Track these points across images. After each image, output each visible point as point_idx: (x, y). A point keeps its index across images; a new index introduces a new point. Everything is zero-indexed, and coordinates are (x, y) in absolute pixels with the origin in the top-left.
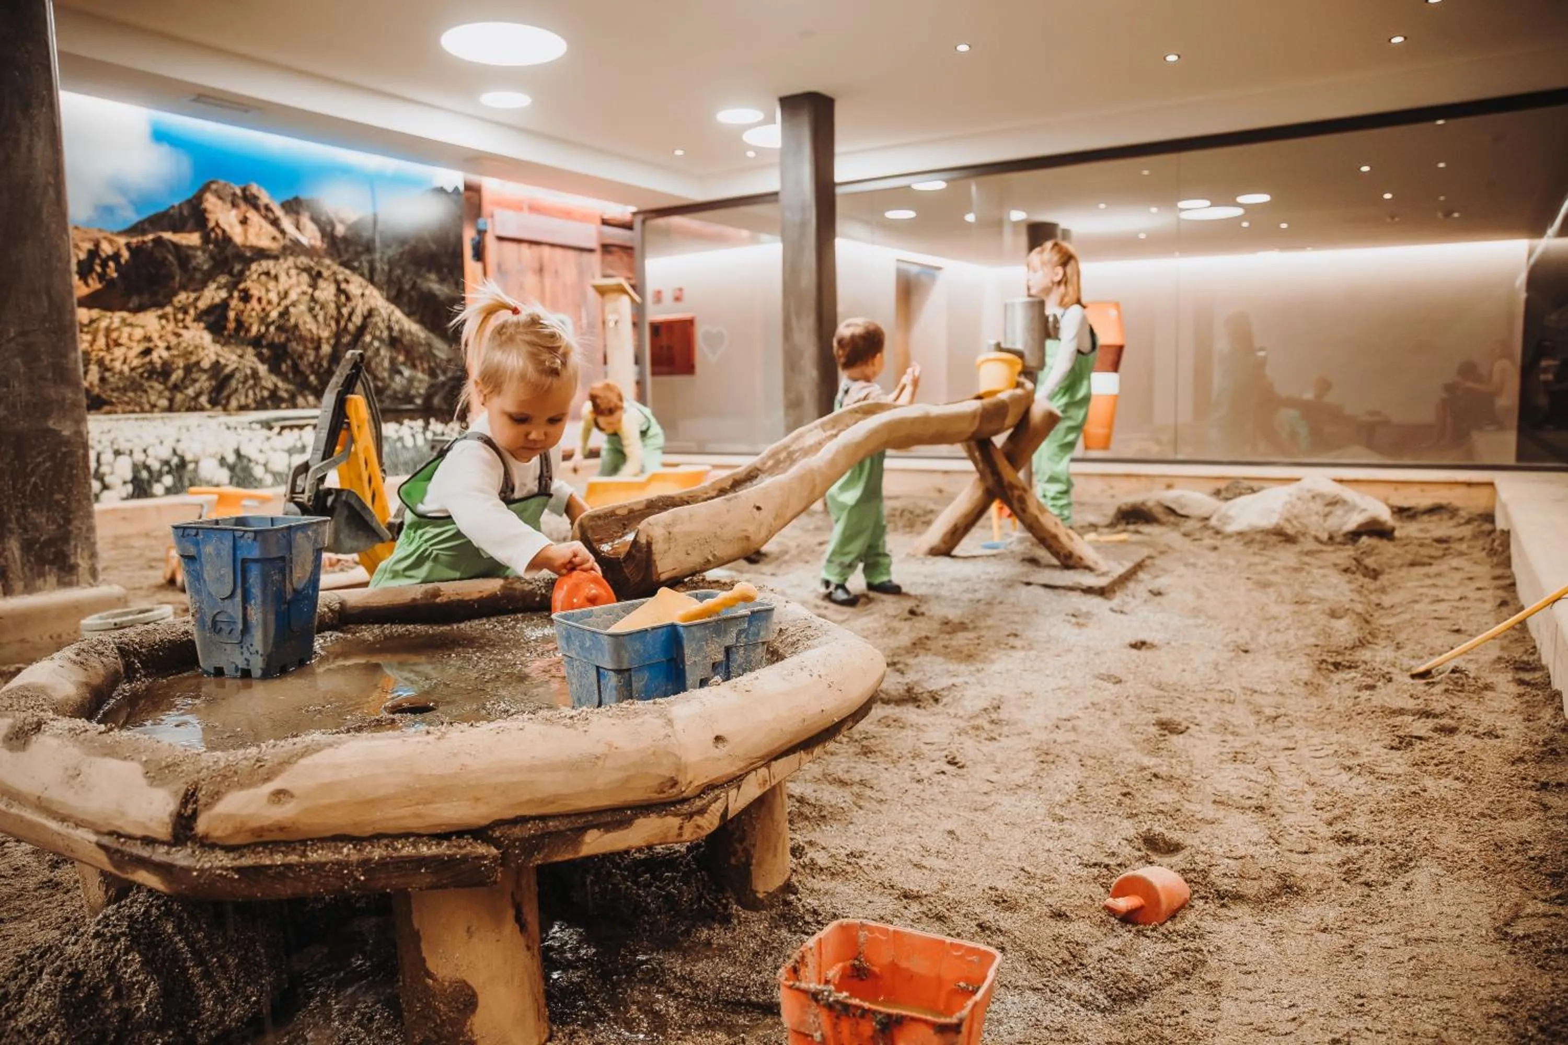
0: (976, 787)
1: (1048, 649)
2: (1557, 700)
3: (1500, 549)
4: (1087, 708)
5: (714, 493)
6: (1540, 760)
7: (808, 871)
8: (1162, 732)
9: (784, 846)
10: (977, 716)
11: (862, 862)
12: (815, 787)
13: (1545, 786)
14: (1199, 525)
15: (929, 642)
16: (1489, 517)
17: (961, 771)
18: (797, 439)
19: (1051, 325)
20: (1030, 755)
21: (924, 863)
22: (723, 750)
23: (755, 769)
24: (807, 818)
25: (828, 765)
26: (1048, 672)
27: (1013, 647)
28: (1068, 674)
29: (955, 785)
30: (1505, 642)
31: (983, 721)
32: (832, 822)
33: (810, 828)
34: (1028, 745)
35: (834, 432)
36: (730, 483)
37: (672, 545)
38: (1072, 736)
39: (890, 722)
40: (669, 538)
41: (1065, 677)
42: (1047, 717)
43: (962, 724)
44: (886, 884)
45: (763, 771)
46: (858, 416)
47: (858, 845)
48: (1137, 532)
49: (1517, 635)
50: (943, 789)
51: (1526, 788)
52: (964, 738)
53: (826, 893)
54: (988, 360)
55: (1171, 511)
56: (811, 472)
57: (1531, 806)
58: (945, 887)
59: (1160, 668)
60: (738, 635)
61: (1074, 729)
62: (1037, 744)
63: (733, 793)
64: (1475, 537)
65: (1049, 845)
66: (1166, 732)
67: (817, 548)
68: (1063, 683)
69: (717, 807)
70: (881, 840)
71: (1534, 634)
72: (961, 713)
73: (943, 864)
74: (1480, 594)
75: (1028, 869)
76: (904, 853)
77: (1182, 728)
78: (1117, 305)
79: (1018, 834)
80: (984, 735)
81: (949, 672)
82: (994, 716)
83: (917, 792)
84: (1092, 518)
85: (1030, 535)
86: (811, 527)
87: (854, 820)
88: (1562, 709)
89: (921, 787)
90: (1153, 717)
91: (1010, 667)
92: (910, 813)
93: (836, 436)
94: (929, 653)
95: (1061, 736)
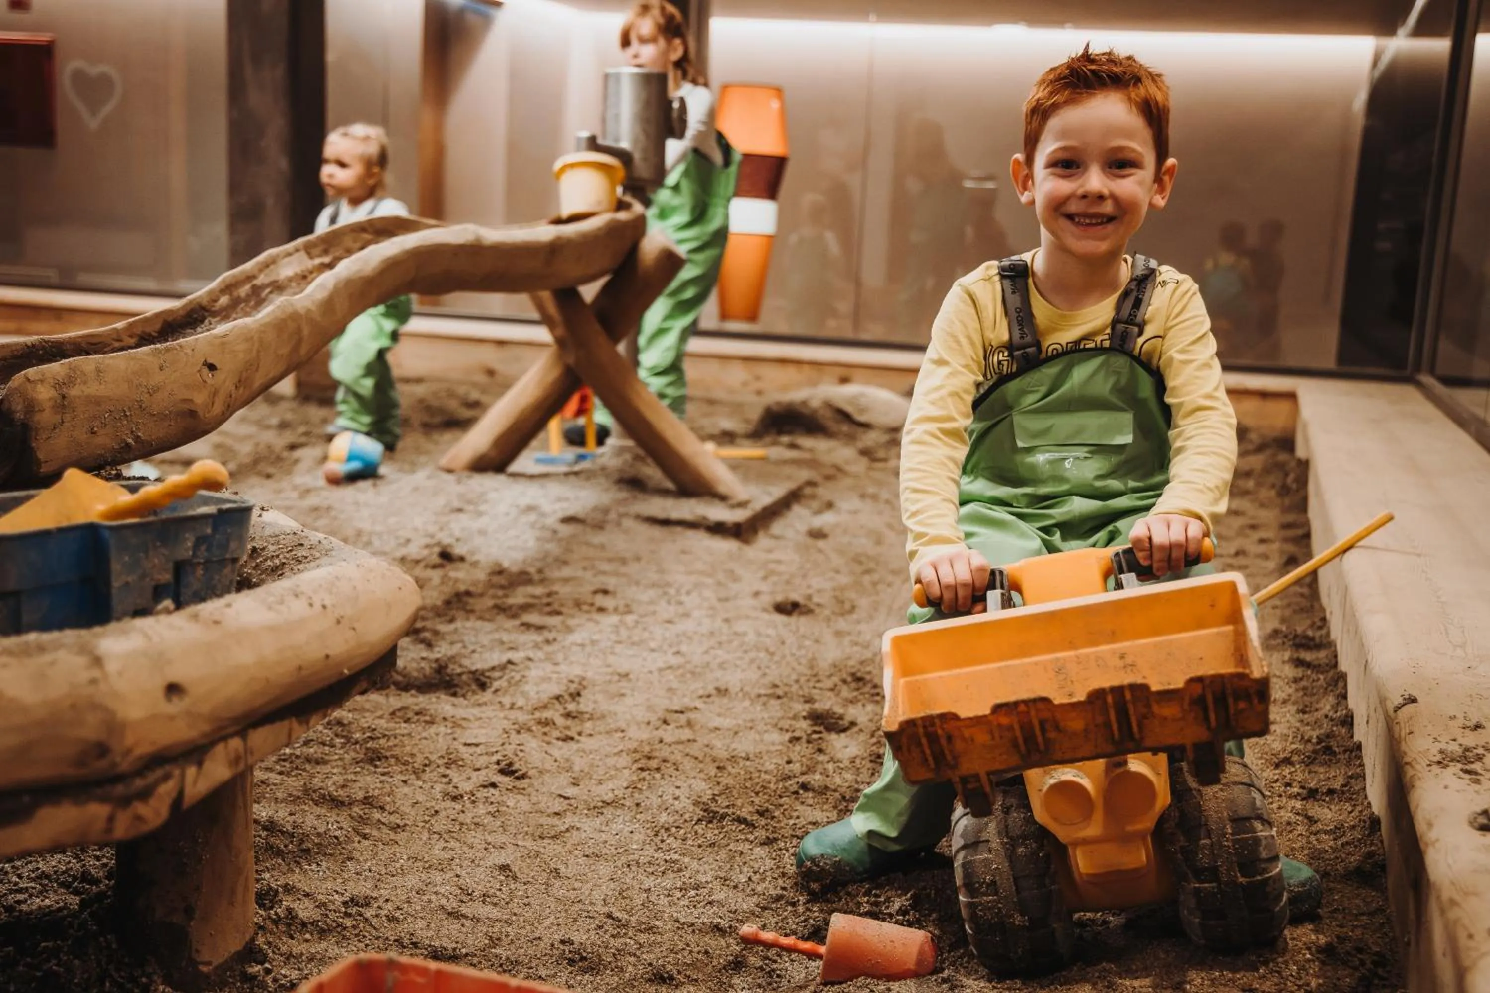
0: (542, 806)
1: (654, 613)
2: (1341, 684)
3: (1294, 486)
4: (709, 696)
5: (132, 341)
6: (1310, 761)
7: (282, 928)
8: (817, 729)
9: (246, 889)
10: (545, 707)
11: (368, 913)
12: (292, 808)
13: (1312, 795)
14: (885, 438)
15: (471, 600)
16: (1287, 442)
17: (518, 784)
18: (266, 265)
19: (675, 114)
20: (624, 760)
21: (464, 910)
22: (176, 706)
23: (224, 738)
24: (279, 853)
25: (312, 776)
26: (653, 645)
27: (601, 610)
28: (684, 648)
29: (511, 803)
30: (1288, 612)
31: (554, 714)
32: (319, 858)
33: (284, 868)
34: (621, 747)
35: (327, 260)
36: (158, 326)
37: (67, 417)
38: (686, 734)
39: (410, 715)
40: (63, 404)
41: (678, 653)
42: (650, 708)
43: (522, 717)
44: (406, 942)
45: (236, 743)
46: (366, 236)
47: (363, 888)
48: (793, 446)
49: (1304, 603)
50: (492, 809)
51: (1291, 797)
52: (525, 737)
53: (311, 960)
54: (572, 166)
55: (844, 416)
56: (294, 316)
57: (1294, 818)
58: (494, 942)
59: (817, 641)
60: (196, 547)
61: (690, 724)
62: (635, 745)
63: (191, 771)
64: (1267, 470)
65: (649, 882)
66: (822, 729)
67: (285, 454)
68: (675, 661)
69: (167, 789)
70: (398, 881)
71: (1324, 600)
72: (520, 702)
73: (494, 913)
74: (1262, 548)
75: (617, 914)
76: (433, 897)
77: (845, 723)
78: (779, 91)
79: (605, 869)
80: (556, 734)
81: (502, 643)
82: (571, 707)
83: (453, 814)
84: (727, 424)
85: (630, 443)
86: (274, 421)
87: (356, 854)
88: (1345, 697)
89: (458, 807)
90: (802, 708)
91: (596, 637)
92: (442, 844)
93: (330, 266)
94: (472, 617)
95: (669, 734)
